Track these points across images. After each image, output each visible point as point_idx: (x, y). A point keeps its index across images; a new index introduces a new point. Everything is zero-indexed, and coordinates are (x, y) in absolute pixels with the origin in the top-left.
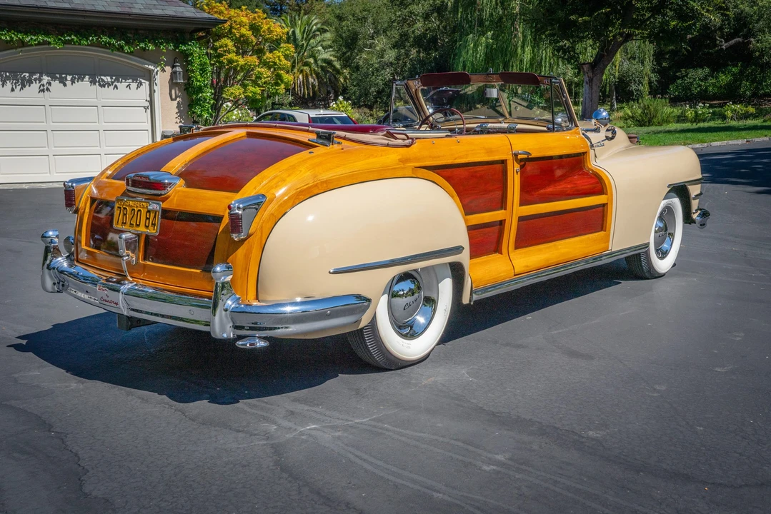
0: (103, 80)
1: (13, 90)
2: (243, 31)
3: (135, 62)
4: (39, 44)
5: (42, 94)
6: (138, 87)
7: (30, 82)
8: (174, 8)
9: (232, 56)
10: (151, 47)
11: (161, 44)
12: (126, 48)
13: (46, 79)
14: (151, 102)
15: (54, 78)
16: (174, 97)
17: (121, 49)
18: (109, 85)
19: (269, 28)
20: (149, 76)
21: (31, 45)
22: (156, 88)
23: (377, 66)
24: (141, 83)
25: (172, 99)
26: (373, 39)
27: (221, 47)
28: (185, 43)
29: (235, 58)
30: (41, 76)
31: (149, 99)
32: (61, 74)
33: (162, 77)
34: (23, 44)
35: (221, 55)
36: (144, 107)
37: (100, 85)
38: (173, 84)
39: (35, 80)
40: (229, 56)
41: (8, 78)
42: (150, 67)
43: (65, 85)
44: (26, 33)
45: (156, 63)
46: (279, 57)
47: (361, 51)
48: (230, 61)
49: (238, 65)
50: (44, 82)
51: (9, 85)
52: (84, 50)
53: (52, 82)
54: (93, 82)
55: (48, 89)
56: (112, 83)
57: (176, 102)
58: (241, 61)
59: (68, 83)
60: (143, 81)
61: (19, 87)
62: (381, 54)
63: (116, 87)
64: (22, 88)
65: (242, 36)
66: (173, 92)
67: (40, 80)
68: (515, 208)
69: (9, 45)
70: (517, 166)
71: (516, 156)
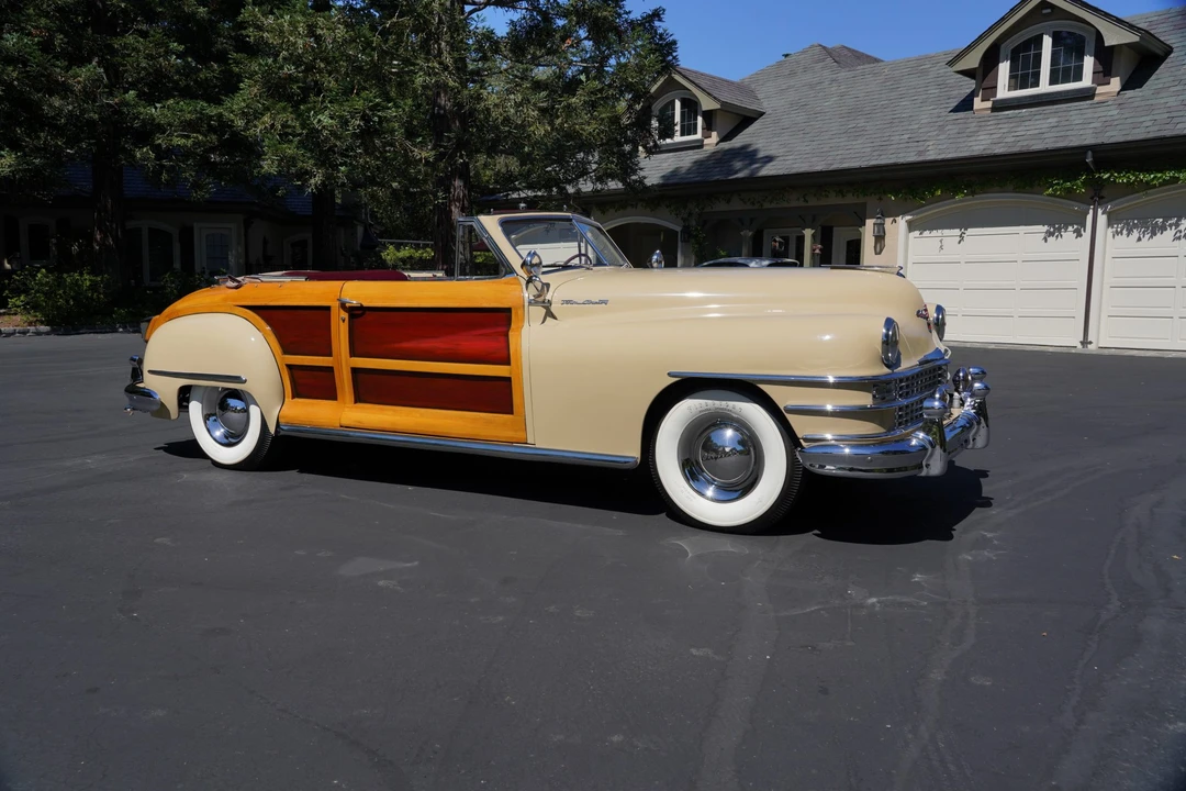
1: (1139, 239)
4: (1165, 183)
5: (1177, 242)
7: (1163, 229)
21: (1155, 186)
30: (1179, 219)
34: (1148, 186)
39: (1171, 225)
41: (1135, 226)
44: (1149, 171)
50: (1182, 227)
51: (1136, 234)
61: (1147, 236)
64: (1151, 237)
67: (1177, 225)
68: (343, 360)
69: (1130, 189)
70: (345, 315)
71: (343, 305)
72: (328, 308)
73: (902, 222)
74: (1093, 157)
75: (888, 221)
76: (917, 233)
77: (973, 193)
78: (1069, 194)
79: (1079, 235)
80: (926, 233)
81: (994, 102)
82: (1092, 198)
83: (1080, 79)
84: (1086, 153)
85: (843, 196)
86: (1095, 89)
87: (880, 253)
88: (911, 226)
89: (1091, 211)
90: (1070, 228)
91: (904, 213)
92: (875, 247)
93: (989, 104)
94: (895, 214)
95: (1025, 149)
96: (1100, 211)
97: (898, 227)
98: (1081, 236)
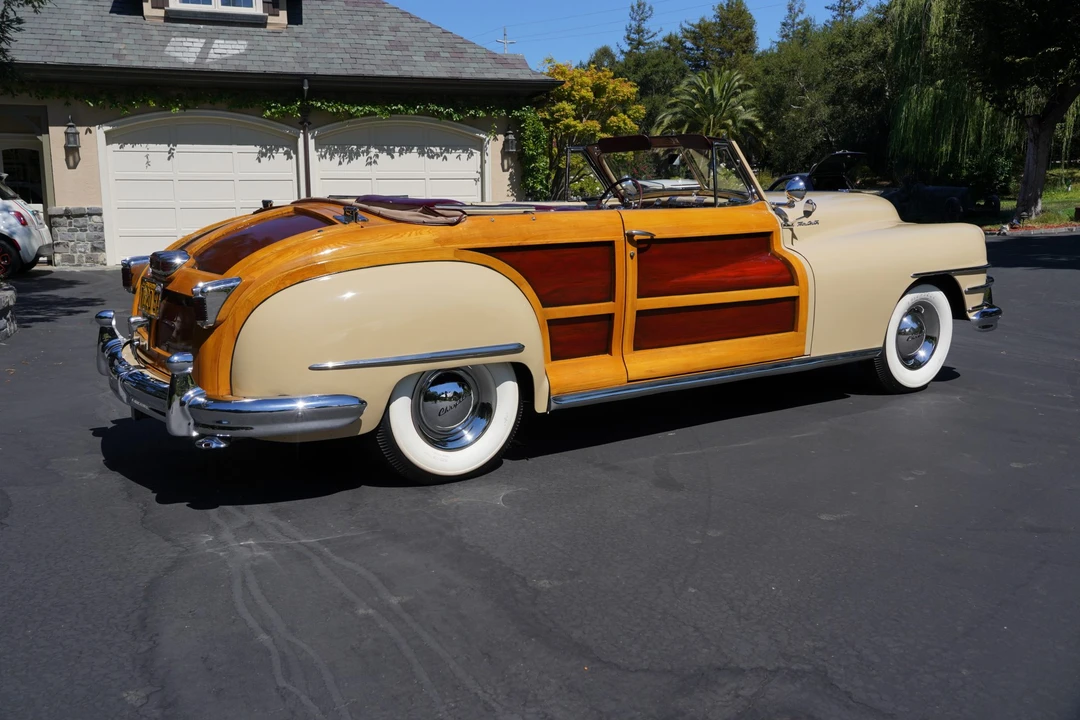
0: (432, 151)
1: (340, 163)
2: (584, 92)
3: (466, 130)
4: (366, 115)
5: (369, 166)
6: (469, 157)
7: (358, 155)
8: (509, 71)
9: (571, 121)
10: (481, 114)
11: (493, 110)
12: (455, 117)
13: (373, 151)
14: (482, 174)
15: (382, 150)
16: (506, 167)
17: (449, 117)
18: (438, 156)
19: (614, 88)
20: (480, 146)
21: (357, 117)
22: (486, 158)
23: (805, 126)
24: (472, 154)
25: (504, 170)
26: (803, 95)
27: (558, 111)
28: (519, 109)
29: (573, 123)
30: (369, 148)
31: (479, 170)
32: (388, 146)
33: (495, 145)
34: (351, 116)
35: (558, 121)
36: (475, 179)
37: (429, 156)
38: (505, 154)
39: (363, 152)
40: (566, 121)
41: (336, 151)
42: (481, 136)
43: (393, 157)
44: (353, 105)
45: (487, 131)
46: (624, 121)
47: (788, 109)
48: (568, 127)
49: (576, 131)
50: (372, 154)
51: (337, 158)
52: (411, 119)
53: (380, 154)
54: (422, 153)
55: (375, 162)
56: (442, 154)
57: (508, 174)
58: (580, 127)
59: (396, 155)
60: (474, 151)
61: (346, 161)
62: (812, 112)
63: (445, 158)
64: (349, 161)
65: (582, 98)
66: (506, 162)
67: (368, 152)
68: (629, 301)
69: (336, 117)
70: (632, 250)
71: (630, 237)
72: (611, 244)
73: (100, 132)
74: (309, 86)
75: (82, 130)
76: (116, 146)
77: (185, 107)
78: (285, 118)
79: (290, 157)
80: (128, 147)
81: (166, 12)
82: (301, 123)
83: (251, 6)
84: (302, 81)
85: (14, 95)
86: (266, 18)
87: (75, 167)
88: (110, 138)
89: (302, 136)
90: (281, 150)
91: (101, 123)
92: (67, 160)
93: (161, 13)
94: (91, 122)
95: (241, 69)
96: (310, 136)
97: (95, 138)
98: (291, 158)
